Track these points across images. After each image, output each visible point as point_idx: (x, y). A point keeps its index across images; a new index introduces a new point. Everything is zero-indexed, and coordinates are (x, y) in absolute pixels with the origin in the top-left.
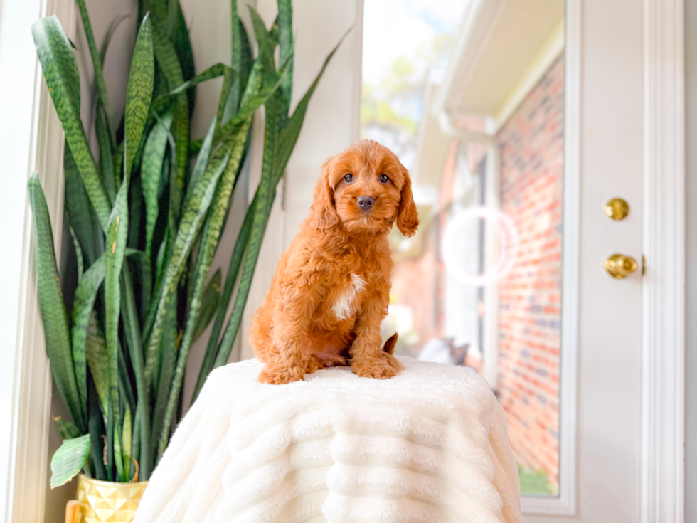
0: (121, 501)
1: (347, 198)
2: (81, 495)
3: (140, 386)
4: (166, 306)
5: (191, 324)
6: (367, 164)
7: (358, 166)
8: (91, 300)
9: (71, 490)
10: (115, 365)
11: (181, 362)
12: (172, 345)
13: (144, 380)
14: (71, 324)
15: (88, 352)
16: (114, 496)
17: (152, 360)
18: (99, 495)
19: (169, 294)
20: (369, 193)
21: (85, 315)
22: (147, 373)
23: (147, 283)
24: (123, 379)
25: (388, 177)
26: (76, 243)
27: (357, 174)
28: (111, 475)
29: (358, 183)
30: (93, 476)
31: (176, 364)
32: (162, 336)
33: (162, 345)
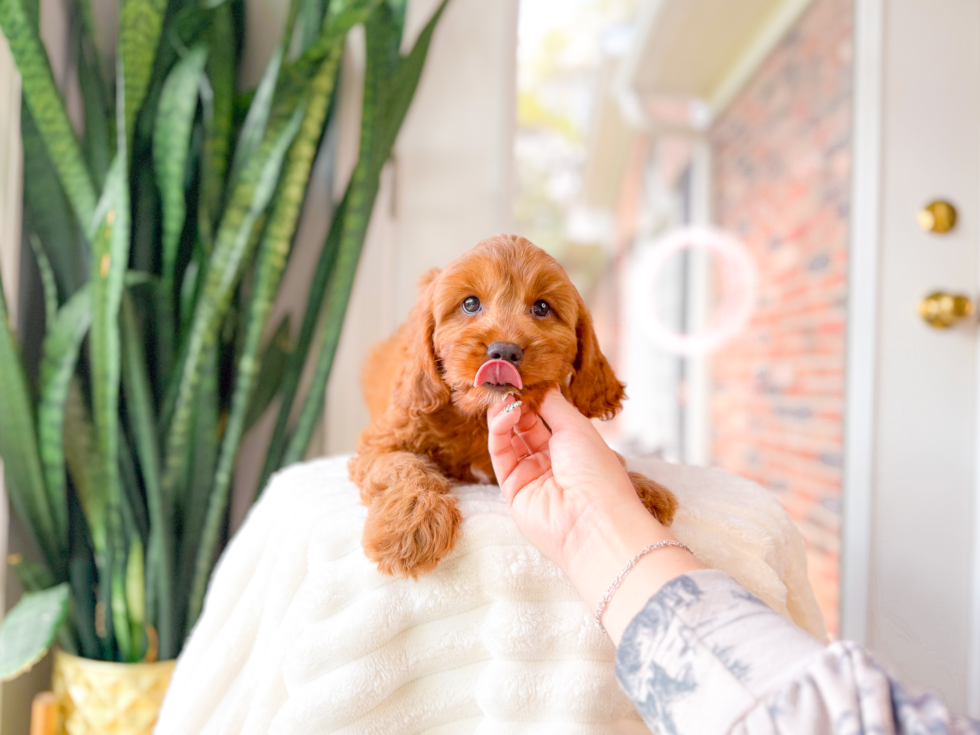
0: (127, 696)
1: (467, 345)
2: (58, 685)
3: (155, 503)
4: (200, 369)
5: (241, 400)
6: (508, 282)
7: (491, 284)
8: (69, 358)
9: (42, 677)
10: (112, 468)
11: (226, 463)
12: (210, 436)
13: (163, 493)
14: (35, 399)
15: (67, 446)
16: (115, 688)
17: (176, 461)
18: (89, 686)
19: (204, 349)
20: (513, 338)
21: (60, 383)
22: (169, 482)
23: (166, 332)
24: (128, 492)
25: (547, 304)
26: (43, 262)
27: (488, 297)
28: (108, 651)
29: (489, 318)
30: (81, 652)
31: (216, 467)
32: (193, 421)
33: (192, 434)
